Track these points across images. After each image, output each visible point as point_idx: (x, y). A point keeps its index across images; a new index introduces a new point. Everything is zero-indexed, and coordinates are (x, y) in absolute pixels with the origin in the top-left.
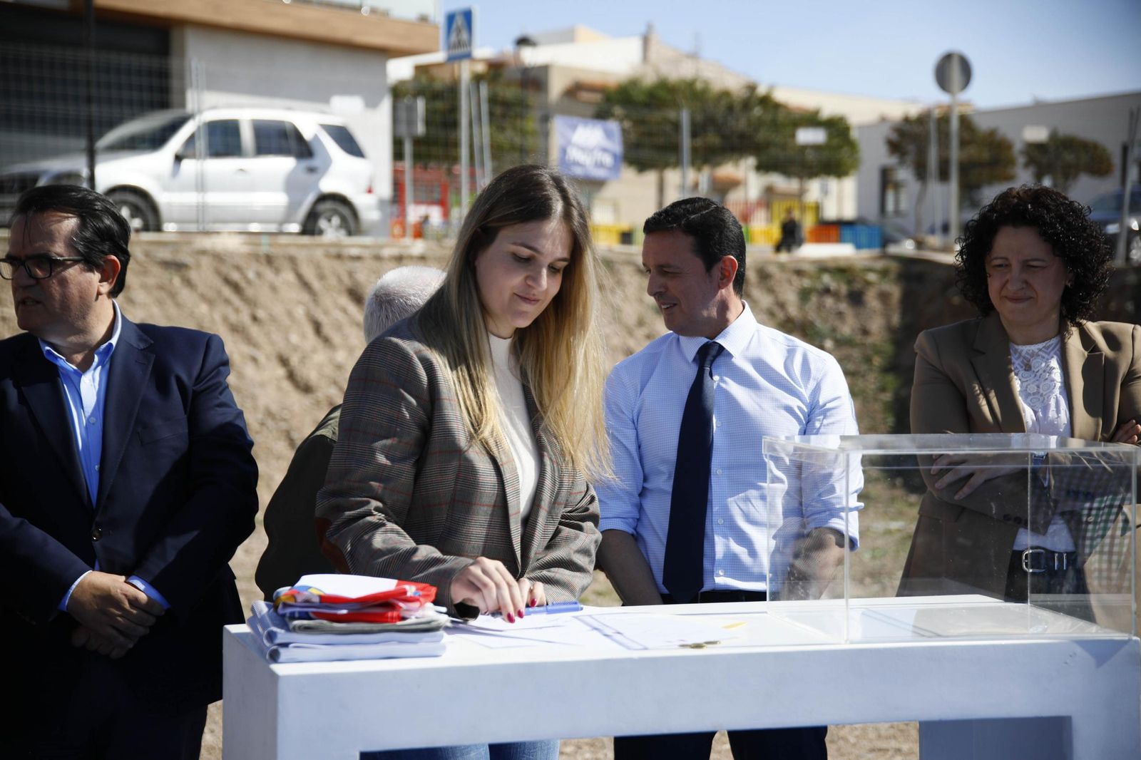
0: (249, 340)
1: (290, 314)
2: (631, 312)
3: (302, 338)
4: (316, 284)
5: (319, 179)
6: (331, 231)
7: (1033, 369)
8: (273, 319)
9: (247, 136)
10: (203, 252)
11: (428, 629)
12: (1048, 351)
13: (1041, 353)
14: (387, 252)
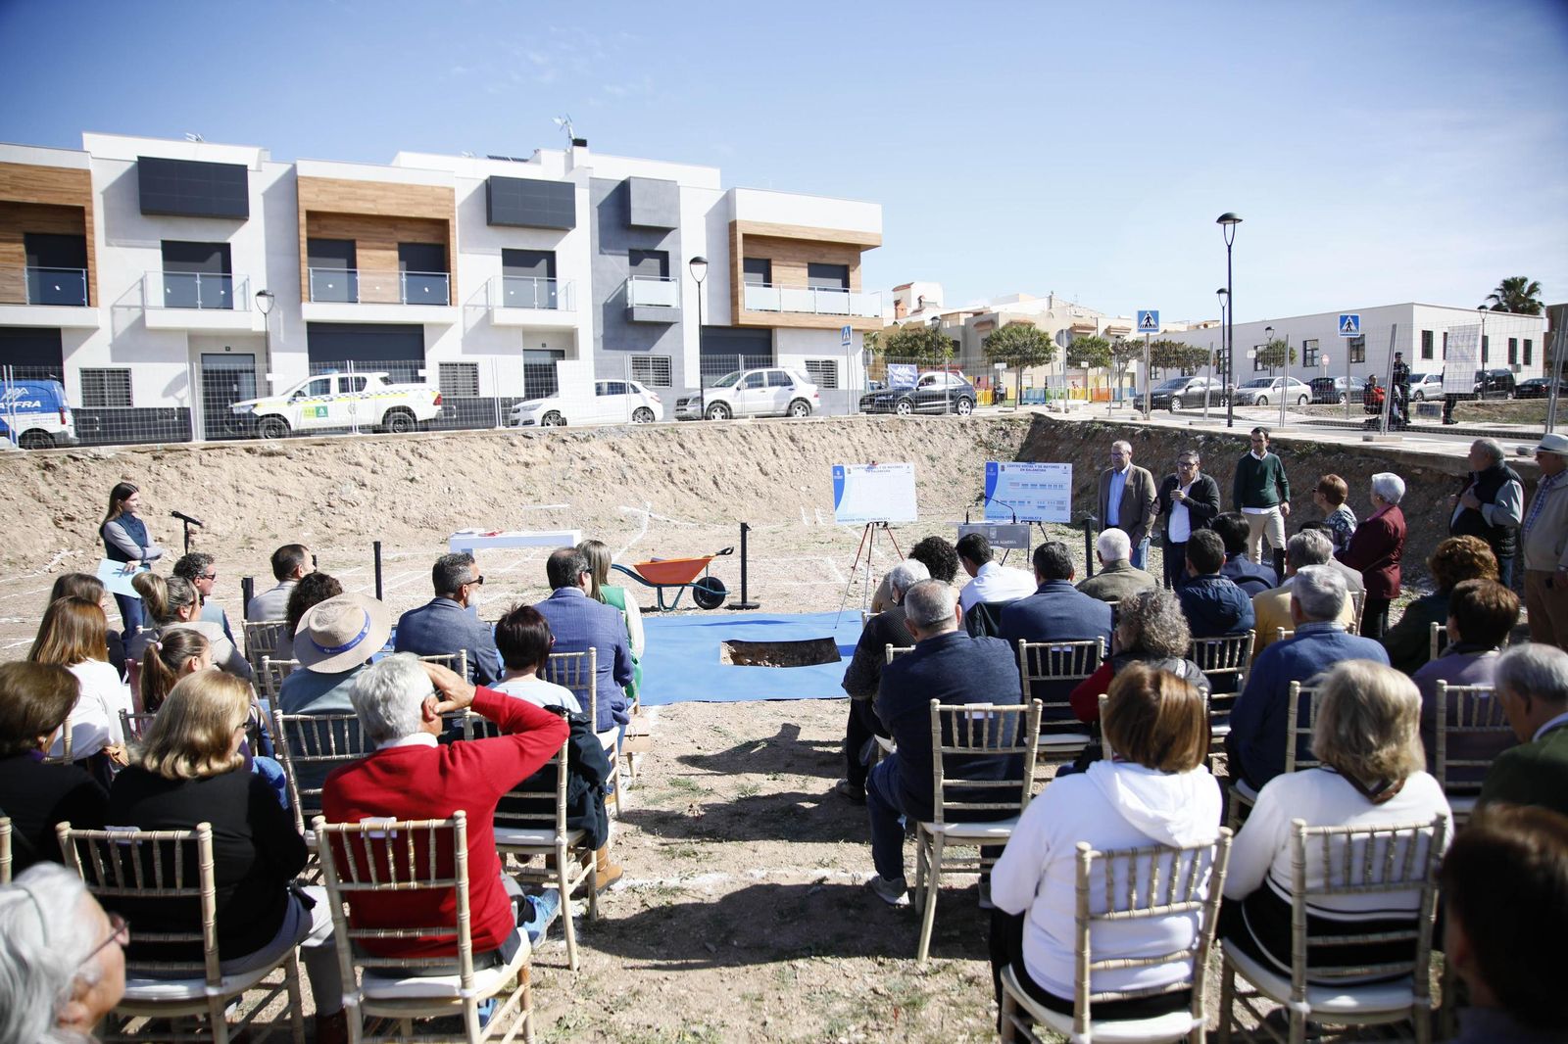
0: (746, 457)
2: (907, 441)
6: (800, 413)
9: (766, 379)
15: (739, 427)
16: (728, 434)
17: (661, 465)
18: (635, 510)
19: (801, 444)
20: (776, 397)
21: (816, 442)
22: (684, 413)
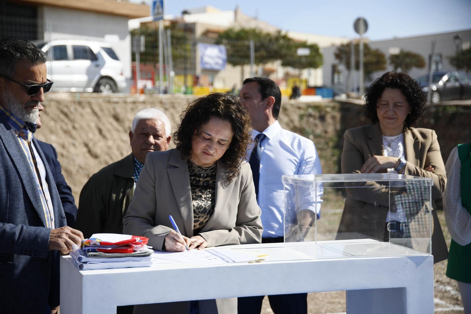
1: (89, 125)
3: (94, 136)
4: (99, 113)
5: (100, 70)
6: (106, 91)
7: (391, 146)
8: (82, 128)
9: (70, 52)
10: (52, 100)
11: (146, 255)
12: (398, 140)
13: (395, 140)
14: (129, 100)
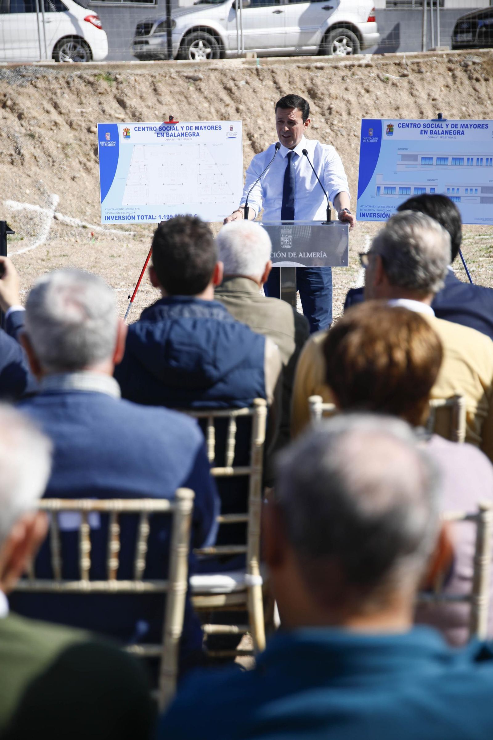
4: (285, 88)
5: (332, 14)
6: (340, 50)
10: (216, 70)
15: (223, 73)
16: (203, 85)
17: (84, 135)
18: (30, 207)
19: (327, 102)
20: (303, 21)
21: (353, 99)
22: (145, 48)
